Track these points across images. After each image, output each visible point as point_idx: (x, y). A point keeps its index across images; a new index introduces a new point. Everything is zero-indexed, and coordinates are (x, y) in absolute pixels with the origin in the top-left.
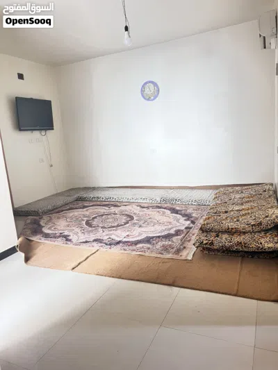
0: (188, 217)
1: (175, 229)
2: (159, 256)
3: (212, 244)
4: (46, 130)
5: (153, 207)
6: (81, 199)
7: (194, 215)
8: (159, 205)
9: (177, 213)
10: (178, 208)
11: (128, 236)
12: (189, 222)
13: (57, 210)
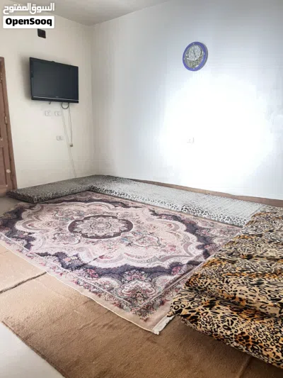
0: (205, 241)
1: (172, 260)
2: (115, 310)
3: (195, 320)
4: (69, 102)
5: (168, 216)
6: (93, 190)
7: (215, 241)
8: (178, 215)
9: (193, 233)
10: (200, 225)
11: (101, 257)
12: (201, 252)
13: (57, 200)
